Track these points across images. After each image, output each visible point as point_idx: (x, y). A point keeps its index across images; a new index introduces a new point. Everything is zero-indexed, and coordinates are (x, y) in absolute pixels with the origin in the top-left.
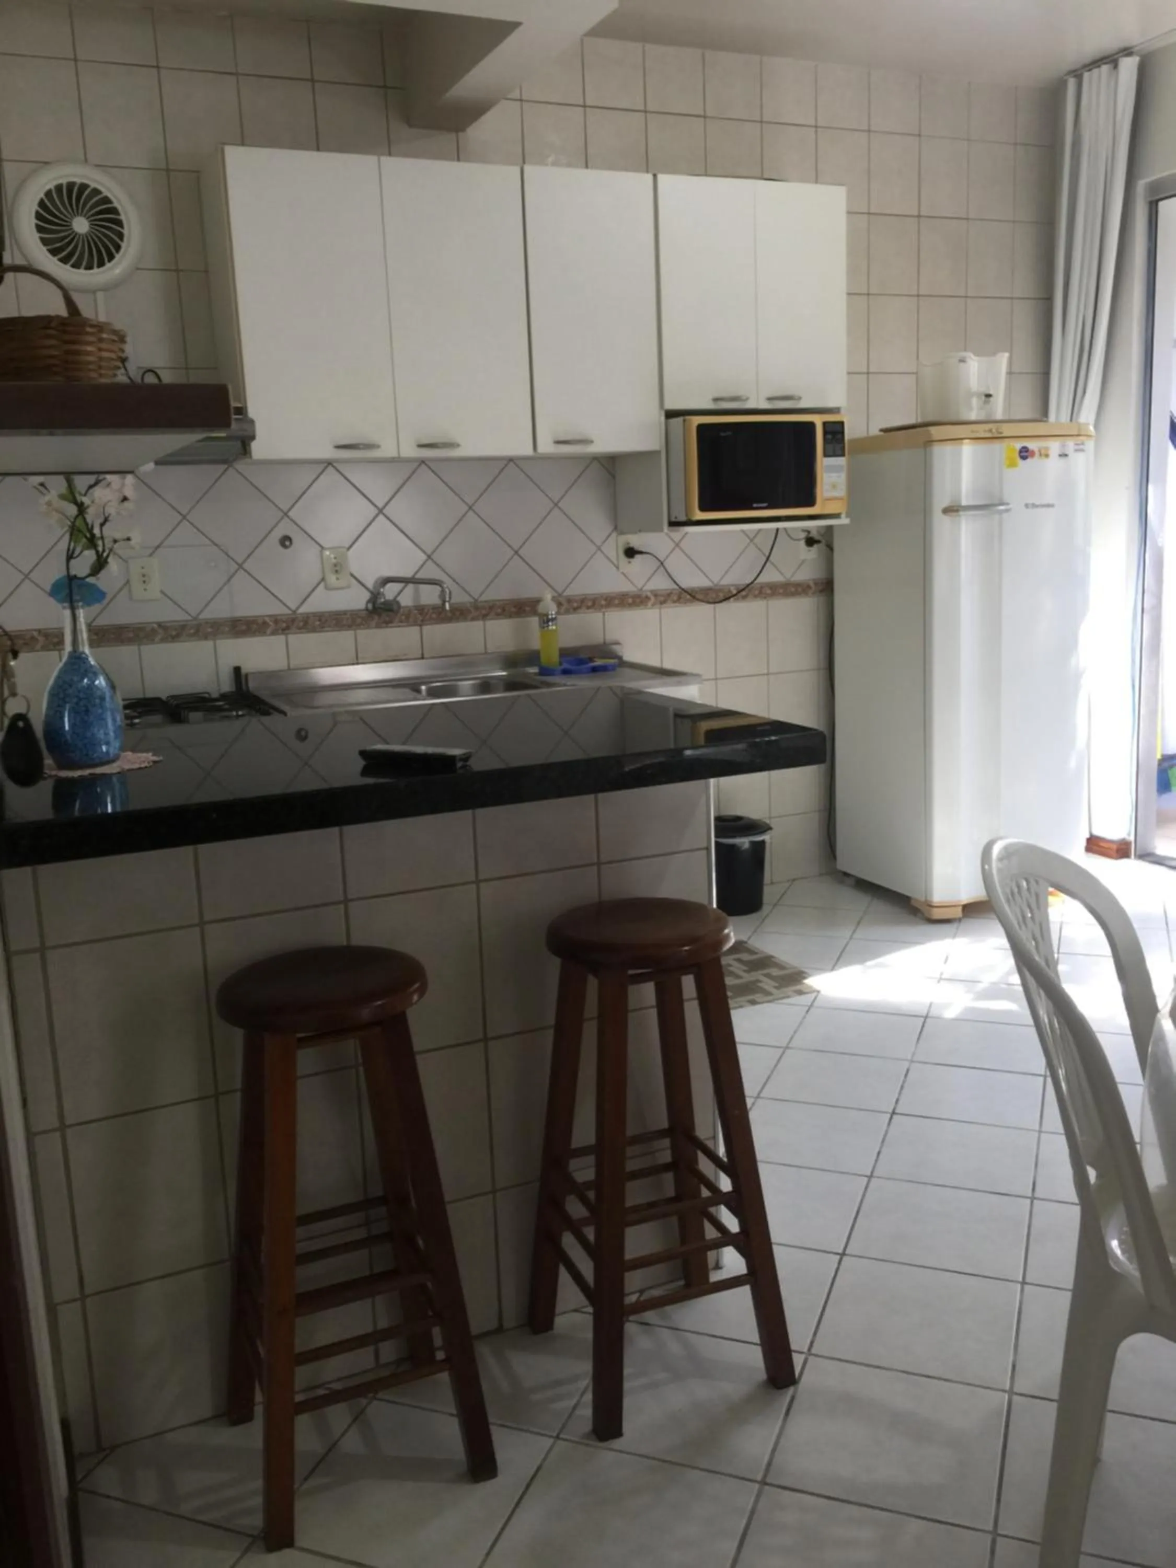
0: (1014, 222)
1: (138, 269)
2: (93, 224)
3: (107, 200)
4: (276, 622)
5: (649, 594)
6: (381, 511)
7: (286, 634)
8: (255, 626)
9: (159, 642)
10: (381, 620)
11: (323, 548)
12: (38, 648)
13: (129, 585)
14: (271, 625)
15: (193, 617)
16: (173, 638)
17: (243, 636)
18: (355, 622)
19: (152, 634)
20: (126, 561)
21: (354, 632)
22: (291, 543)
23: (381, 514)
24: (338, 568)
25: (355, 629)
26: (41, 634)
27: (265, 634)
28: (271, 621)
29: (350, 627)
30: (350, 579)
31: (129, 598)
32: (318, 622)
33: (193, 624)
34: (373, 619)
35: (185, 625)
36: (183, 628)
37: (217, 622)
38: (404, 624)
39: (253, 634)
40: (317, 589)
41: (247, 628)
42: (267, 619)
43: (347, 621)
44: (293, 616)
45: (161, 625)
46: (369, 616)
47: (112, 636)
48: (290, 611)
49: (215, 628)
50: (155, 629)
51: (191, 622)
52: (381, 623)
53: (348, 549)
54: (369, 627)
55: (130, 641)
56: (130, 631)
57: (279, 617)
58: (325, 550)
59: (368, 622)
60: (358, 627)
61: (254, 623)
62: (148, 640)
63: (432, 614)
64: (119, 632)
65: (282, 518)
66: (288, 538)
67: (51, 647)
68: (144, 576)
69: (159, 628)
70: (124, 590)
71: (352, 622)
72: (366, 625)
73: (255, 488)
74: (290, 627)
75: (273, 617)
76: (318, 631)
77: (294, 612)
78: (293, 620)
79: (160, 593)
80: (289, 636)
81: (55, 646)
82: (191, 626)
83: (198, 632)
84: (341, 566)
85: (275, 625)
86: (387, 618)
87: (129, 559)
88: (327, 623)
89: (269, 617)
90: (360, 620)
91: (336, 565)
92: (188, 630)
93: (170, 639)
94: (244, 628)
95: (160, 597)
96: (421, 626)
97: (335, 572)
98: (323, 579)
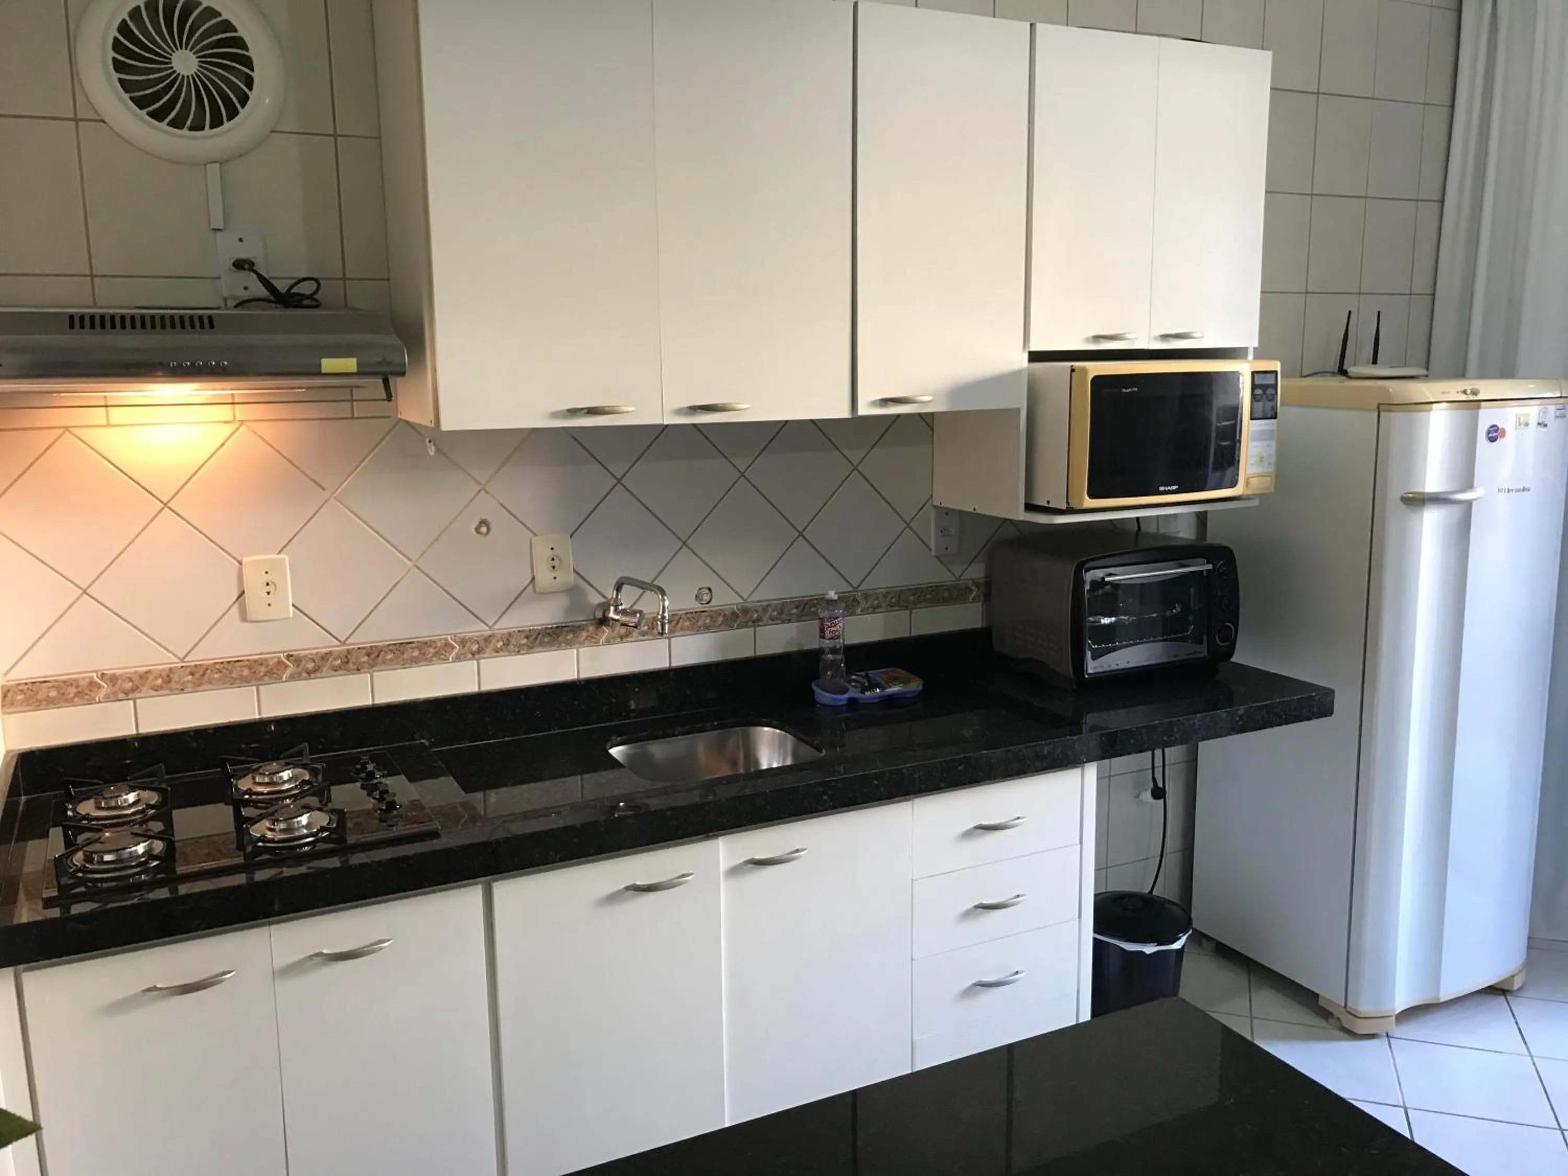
0: (1425, 104)
1: (273, 132)
2: (204, 60)
3: (228, 26)
4: (463, 642)
5: (970, 584)
6: (619, 481)
7: (478, 659)
8: (432, 651)
9: (288, 680)
10: (615, 634)
11: (535, 535)
12: (99, 698)
13: (245, 598)
14: (455, 647)
15: (339, 641)
16: (309, 673)
17: (414, 665)
18: (577, 637)
19: (278, 670)
20: (240, 563)
21: (575, 651)
22: (489, 530)
23: (619, 485)
24: (556, 563)
25: (576, 646)
26: (105, 677)
27: (446, 660)
28: (455, 641)
29: (569, 644)
30: (572, 577)
31: (244, 618)
32: (525, 641)
33: (340, 652)
34: (604, 632)
35: (330, 653)
36: (325, 657)
37: (375, 647)
38: (646, 637)
39: (429, 661)
40: (524, 594)
41: (420, 653)
42: (450, 640)
43: (567, 635)
44: (490, 633)
45: (292, 656)
46: (597, 628)
47: (216, 676)
48: (484, 626)
49: (373, 656)
50: (283, 662)
51: (336, 647)
52: (614, 638)
53: (571, 536)
54: (597, 643)
55: (244, 681)
56: (245, 666)
57: (468, 636)
58: (537, 538)
59: (596, 636)
60: (582, 644)
61: (431, 646)
62: (271, 678)
63: (686, 622)
64: (227, 669)
65: (477, 494)
66: (483, 522)
67: (121, 696)
68: (268, 584)
69: (288, 660)
70: (236, 606)
71: (574, 637)
72: (593, 641)
73: (438, 450)
74: (483, 649)
75: (459, 637)
76: (525, 652)
77: (490, 627)
78: (488, 639)
79: (291, 608)
80: (482, 661)
81: (126, 693)
82: (336, 655)
83: (347, 662)
84: (560, 560)
85: (461, 647)
86: (623, 630)
87: (245, 560)
88: (538, 640)
89: (453, 636)
90: (584, 634)
91: (553, 559)
92: (332, 661)
93: (305, 675)
94: (416, 653)
95: (291, 615)
96: (669, 639)
97: (551, 568)
98: (533, 578)
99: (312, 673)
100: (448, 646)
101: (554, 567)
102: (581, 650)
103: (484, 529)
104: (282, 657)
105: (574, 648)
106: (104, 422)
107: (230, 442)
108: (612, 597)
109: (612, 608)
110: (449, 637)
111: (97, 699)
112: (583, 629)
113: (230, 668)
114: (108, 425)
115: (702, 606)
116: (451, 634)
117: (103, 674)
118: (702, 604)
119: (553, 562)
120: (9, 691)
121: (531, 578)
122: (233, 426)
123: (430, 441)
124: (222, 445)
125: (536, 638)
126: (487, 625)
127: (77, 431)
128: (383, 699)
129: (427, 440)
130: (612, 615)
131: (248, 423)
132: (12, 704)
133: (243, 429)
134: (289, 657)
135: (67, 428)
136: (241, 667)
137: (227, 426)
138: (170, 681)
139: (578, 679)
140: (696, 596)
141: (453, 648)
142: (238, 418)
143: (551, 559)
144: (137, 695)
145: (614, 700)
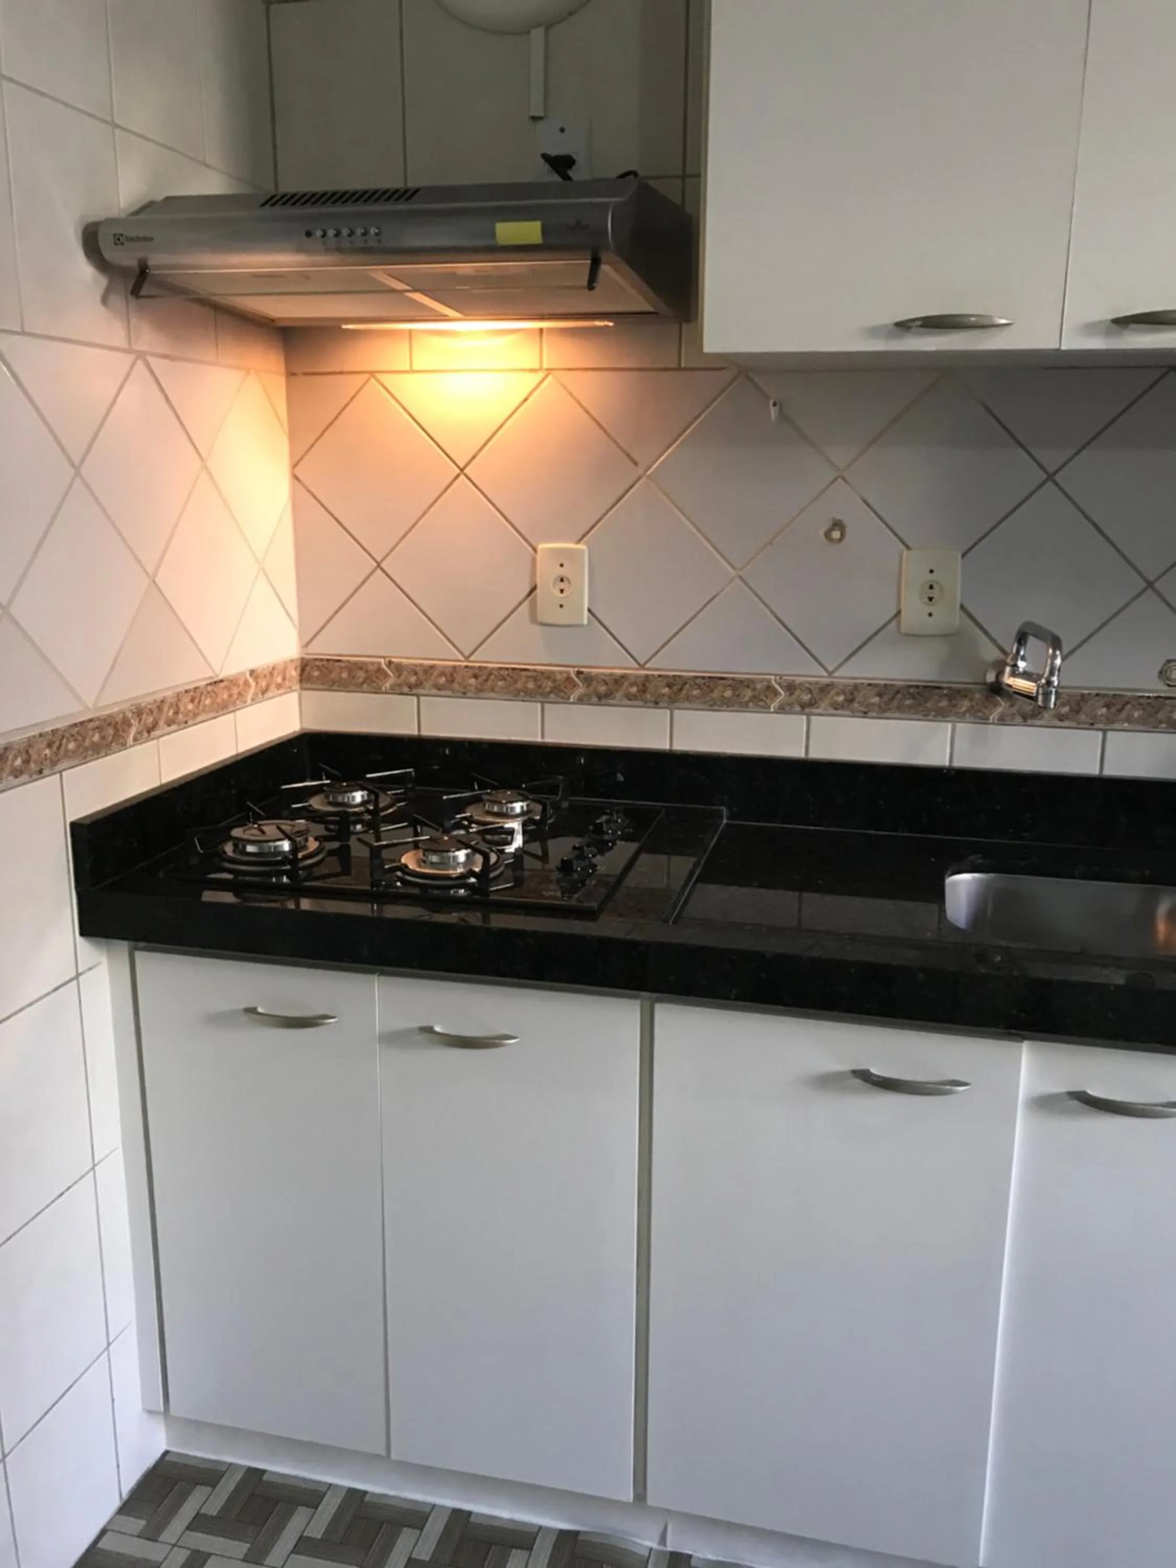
4: (791, 688)
6: (1051, 477)
7: (808, 715)
8: (749, 693)
9: (576, 701)
10: (1014, 709)
11: (908, 548)
12: (386, 687)
13: (536, 596)
14: (781, 694)
15: (638, 664)
16: (600, 697)
17: (725, 708)
18: (955, 706)
19: (566, 687)
20: (535, 550)
21: (950, 725)
22: (843, 535)
23: (1050, 483)
24: (935, 593)
25: (953, 718)
26: (393, 665)
27: (765, 709)
28: (779, 684)
29: (941, 715)
30: (957, 619)
31: (534, 619)
32: (876, 700)
33: (637, 676)
34: (996, 705)
35: (624, 677)
36: (618, 681)
37: (679, 677)
38: (1066, 723)
39: (744, 706)
40: (883, 632)
41: (734, 694)
42: (773, 682)
43: (939, 701)
44: (827, 680)
45: (582, 673)
46: (987, 698)
47: (500, 683)
48: (822, 670)
49: (675, 688)
50: (572, 679)
51: (634, 672)
52: (1013, 715)
53: (963, 556)
54: (984, 720)
55: (527, 695)
56: (531, 677)
57: (799, 680)
58: (911, 552)
59: (984, 710)
60: (961, 717)
61: (748, 687)
62: (557, 695)
63: (1136, 710)
64: (512, 677)
65: (833, 482)
66: (837, 524)
67: (406, 689)
68: (562, 580)
69: (578, 677)
70: (527, 602)
71: (950, 705)
72: (979, 716)
73: (783, 415)
74: (816, 703)
75: (785, 680)
76: (874, 714)
77: (830, 674)
78: (825, 689)
79: (586, 613)
80: (813, 718)
81: (410, 687)
82: (632, 679)
83: (644, 692)
84: (941, 587)
85: (788, 694)
86: (1028, 707)
87: (541, 546)
88: (895, 702)
89: (778, 678)
90: (966, 704)
91: (931, 587)
92: (628, 687)
93: (595, 699)
94: (728, 693)
95: (585, 622)
96: (1105, 731)
97: (927, 600)
98: (899, 613)
99: (603, 698)
100: (770, 690)
101: (931, 599)
102: (959, 725)
103: (836, 534)
104: (572, 671)
105: (948, 722)
106: (407, 368)
107: (536, 394)
108: (1011, 652)
109: (1008, 669)
110: (773, 677)
111: (383, 689)
112: (966, 696)
113: (514, 676)
114: (412, 371)
115: (1167, 688)
116: (776, 675)
117: (390, 662)
118: (1169, 685)
119: (931, 591)
120: (306, 665)
121: (894, 612)
122: (540, 375)
123: (775, 404)
124: (526, 400)
125: (892, 699)
126: (825, 669)
127: (384, 378)
128: (682, 745)
129: (771, 403)
130: (1008, 680)
131: (557, 373)
132: (309, 680)
133: (550, 377)
134: (579, 673)
135: (372, 373)
136: (527, 677)
137: (532, 375)
138: (452, 681)
139: (949, 766)
140: (1161, 672)
141: (776, 693)
142: (545, 366)
143: (928, 586)
144: (421, 691)
145: (998, 807)
